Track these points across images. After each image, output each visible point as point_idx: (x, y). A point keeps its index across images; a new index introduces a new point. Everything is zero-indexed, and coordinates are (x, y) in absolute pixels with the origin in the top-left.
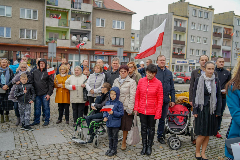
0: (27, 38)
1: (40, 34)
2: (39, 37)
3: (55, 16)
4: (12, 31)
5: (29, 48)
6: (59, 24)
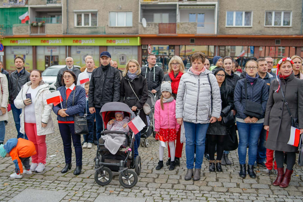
0: (275, 25)
1: (296, 17)
2: (294, 22)
4: (253, 16)
5: (279, 41)
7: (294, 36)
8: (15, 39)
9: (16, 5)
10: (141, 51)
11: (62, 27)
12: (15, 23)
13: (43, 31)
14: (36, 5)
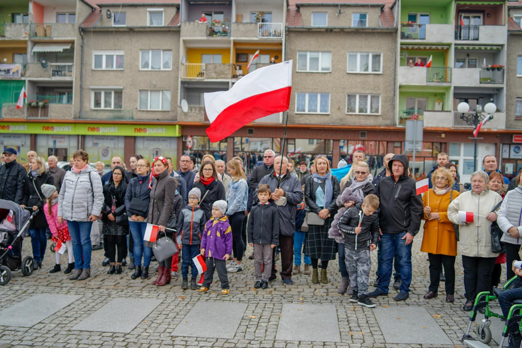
0: (359, 112)
1: (386, 102)
2: (384, 108)
3: (419, 61)
4: (331, 100)
5: (365, 133)
6: (427, 78)
7: (382, 127)
8: (6, 125)
9: (8, 77)
10: (181, 144)
11: (73, 109)
12: (6, 102)
13: (46, 114)
14: (37, 77)
